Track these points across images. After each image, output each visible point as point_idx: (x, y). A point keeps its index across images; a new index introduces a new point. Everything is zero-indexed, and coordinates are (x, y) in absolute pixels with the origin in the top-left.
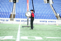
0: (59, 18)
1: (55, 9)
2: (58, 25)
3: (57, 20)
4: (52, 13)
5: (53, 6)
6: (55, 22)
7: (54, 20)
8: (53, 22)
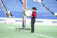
0: (10, 16)
1: (5, 6)
2: (8, 24)
3: (8, 18)
4: (2, 10)
5: (2, 2)
6: (5, 20)
7: (4, 18)
8: (3, 20)
